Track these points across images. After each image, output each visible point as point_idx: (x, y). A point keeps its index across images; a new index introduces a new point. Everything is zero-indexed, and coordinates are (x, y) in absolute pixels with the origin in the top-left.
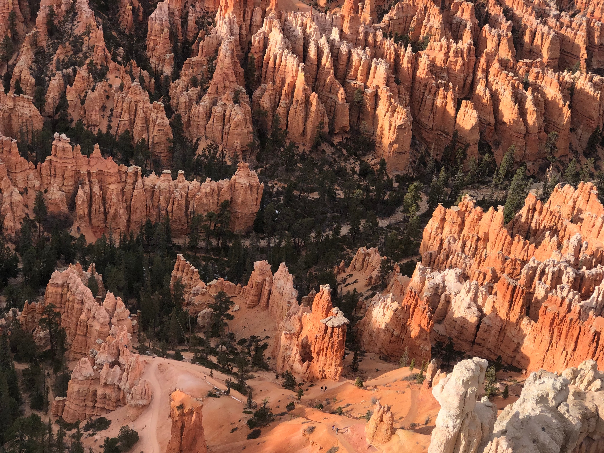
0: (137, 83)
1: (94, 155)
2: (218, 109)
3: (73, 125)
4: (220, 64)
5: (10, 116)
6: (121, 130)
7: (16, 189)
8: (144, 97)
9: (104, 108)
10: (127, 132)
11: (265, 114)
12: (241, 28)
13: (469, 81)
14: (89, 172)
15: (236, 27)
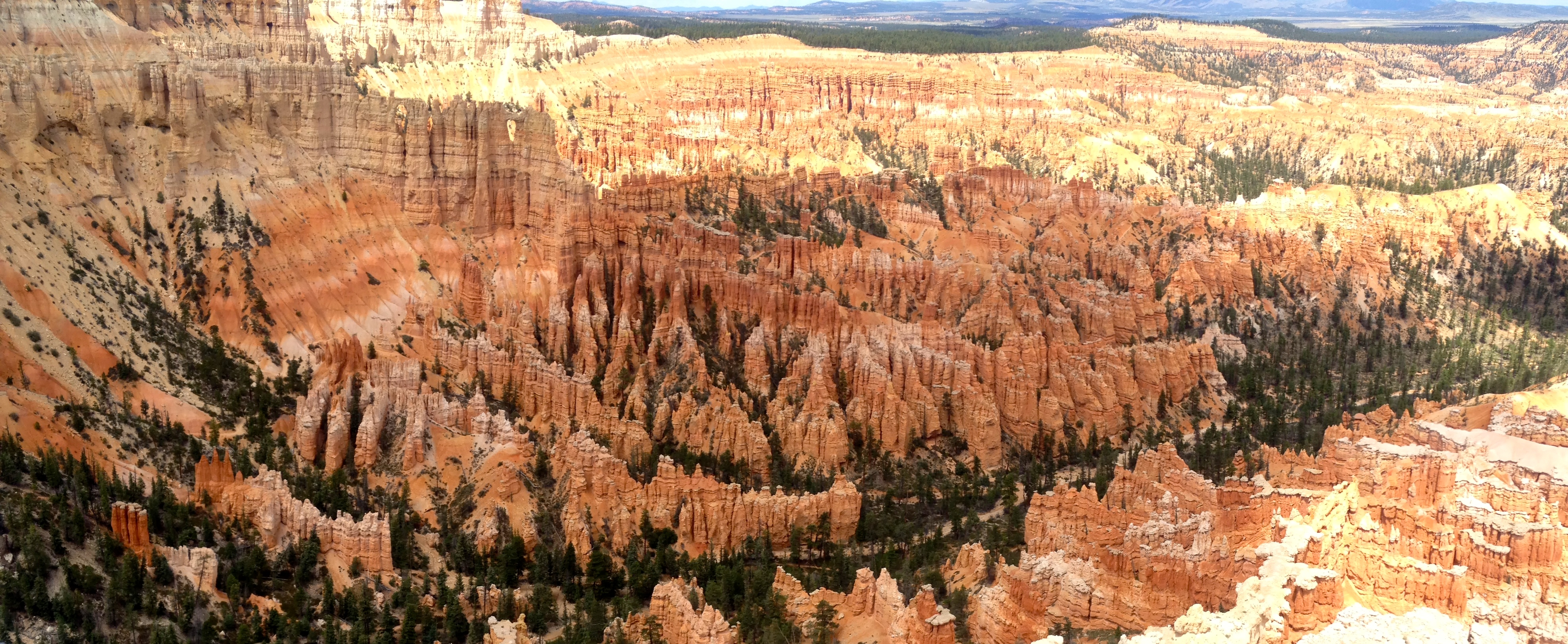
0: (736, 404)
1: (696, 475)
2: (813, 424)
3: (678, 447)
4: (814, 382)
5: (622, 440)
6: (722, 451)
7: (625, 508)
8: (744, 416)
9: (706, 430)
10: (728, 452)
11: (859, 426)
12: (830, 345)
13: (1044, 371)
14: (691, 491)
15: (825, 344)
